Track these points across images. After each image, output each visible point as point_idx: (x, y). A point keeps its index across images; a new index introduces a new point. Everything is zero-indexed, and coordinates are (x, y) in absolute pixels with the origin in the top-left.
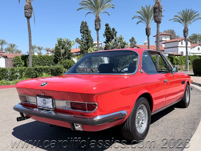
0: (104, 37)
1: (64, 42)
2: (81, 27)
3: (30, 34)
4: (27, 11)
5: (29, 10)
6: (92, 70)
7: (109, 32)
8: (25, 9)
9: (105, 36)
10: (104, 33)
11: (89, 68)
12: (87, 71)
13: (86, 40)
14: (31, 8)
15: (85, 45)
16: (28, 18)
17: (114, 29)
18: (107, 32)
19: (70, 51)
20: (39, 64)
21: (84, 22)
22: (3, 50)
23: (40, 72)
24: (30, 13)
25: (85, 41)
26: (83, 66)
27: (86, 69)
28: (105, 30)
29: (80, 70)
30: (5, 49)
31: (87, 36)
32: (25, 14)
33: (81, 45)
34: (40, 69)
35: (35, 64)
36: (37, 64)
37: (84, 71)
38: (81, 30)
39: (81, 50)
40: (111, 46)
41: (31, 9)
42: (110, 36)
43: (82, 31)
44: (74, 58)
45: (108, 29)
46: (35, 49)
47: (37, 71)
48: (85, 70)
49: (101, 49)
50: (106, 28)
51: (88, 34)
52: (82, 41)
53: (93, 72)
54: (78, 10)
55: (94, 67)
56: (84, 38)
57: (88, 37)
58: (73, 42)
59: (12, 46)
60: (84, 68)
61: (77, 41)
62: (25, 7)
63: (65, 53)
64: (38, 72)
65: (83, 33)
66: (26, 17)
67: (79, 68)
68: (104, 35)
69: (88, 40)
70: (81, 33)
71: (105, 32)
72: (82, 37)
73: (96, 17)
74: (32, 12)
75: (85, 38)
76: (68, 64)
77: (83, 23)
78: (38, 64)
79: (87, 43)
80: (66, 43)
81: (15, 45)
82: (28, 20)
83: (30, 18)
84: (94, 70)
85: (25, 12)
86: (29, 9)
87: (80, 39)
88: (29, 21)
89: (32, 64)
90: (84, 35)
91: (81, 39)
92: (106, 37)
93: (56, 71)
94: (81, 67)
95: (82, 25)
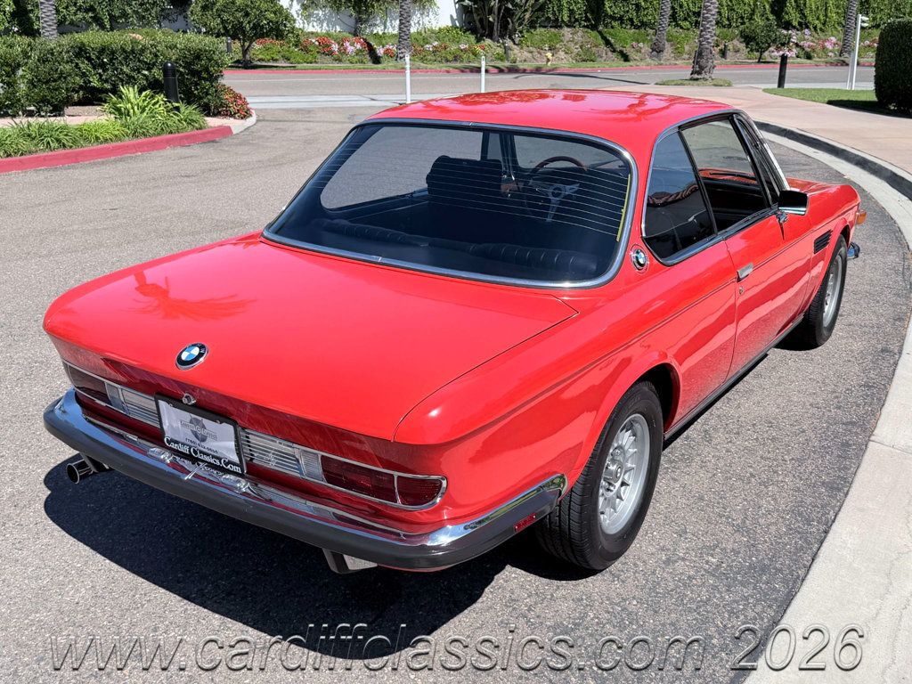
6: (372, 51)
11: (355, 35)
12: (343, 51)
20: (91, 9)
23: (103, 65)
26: (320, 21)
27: (341, 43)
29: (306, 50)
34: (102, 50)
35: (73, 9)
36: (80, 9)
37: (331, 53)
47: (89, 59)
48: (335, 47)
53: (376, 60)
55: (379, 30)
60: (328, 34)
64: (94, 68)
67: (302, 39)
76: (247, 14)
78: (87, 11)
84: (380, 51)
89: (58, 12)
93: (188, 65)
94: (309, 29)
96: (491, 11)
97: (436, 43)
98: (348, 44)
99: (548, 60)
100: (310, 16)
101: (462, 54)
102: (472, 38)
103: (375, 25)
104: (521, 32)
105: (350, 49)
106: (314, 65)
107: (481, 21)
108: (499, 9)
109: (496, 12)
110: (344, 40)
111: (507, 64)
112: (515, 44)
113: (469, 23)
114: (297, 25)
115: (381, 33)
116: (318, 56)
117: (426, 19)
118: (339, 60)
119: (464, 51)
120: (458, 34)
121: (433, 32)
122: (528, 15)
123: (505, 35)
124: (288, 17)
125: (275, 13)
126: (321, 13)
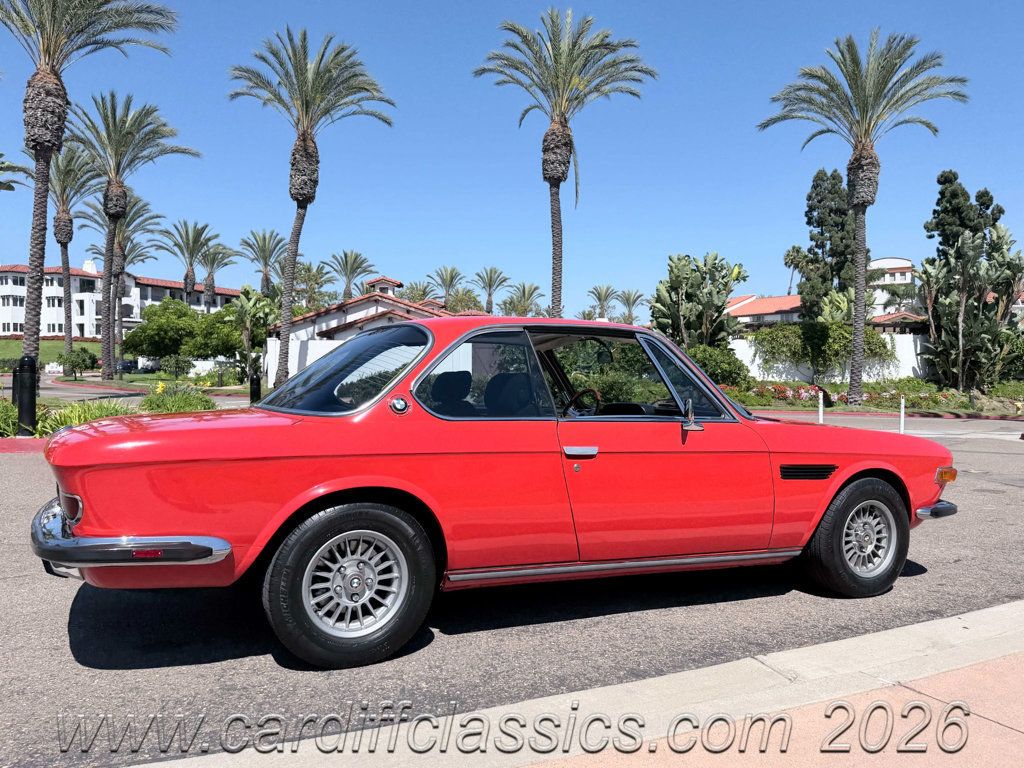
0: (931, 237)
1: (698, 269)
2: (809, 198)
3: (557, 244)
4: (553, 157)
5: (558, 151)
6: (826, 397)
7: (957, 211)
8: (546, 150)
9: (936, 233)
10: (929, 217)
11: (812, 383)
12: (798, 396)
13: (833, 253)
14: (566, 144)
15: (829, 276)
16: (555, 182)
17: (984, 198)
18: (945, 211)
19: (719, 309)
21: (829, 175)
22: (494, 306)
24: (560, 163)
25: (829, 260)
26: (780, 373)
27: (796, 390)
28: (938, 204)
30: (500, 302)
31: (840, 234)
32: (544, 169)
33: (808, 279)
37: (785, 398)
38: (811, 209)
39: (803, 300)
40: (937, 282)
41: (569, 144)
42: (961, 229)
43: (815, 214)
44: (742, 338)
45: (954, 195)
46: (613, 302)
48: (790, 393)
49: (912, 297)
50: (942, 193)
51: (843, 225)
52: (815, 261)
53: (829, 404)
54: (765, 126)
55: (838, 380)
56: (822, 246)
57: (842, 239)
58: (736, 271)
59: (526, 293)
60: (786, 383)
61: (794, 260)
62: (545, 141)
63: (700, 316)
65: (820, 223)
66: (545, 178)
68: (926, 228)
69: (842, 253)
70: (809, 223)
71: (935, 212)
72: (814, 243)
73: (856, 148)
74: (571, 160)
75: (828, 247)
77: (819, 178)
79: (838, 269)
80: (708, 276)
81: (536, 288)
82: (555, 190)
83: (562, 184)
84: (834, 397)
85: (545, 161)
86: (557, 147)
87: (805, 250)
88: (557, 194)
90: (822, 234)
91: (810, 250)
92: (942, 234)
94: (770, 379)
95: (815, 187)
96: (955, 364)
97: (894, 392)
98: (803, 391)
99: (1018, 409)
100: (770, 368)
101: (920, 401)
102: (934, 387)
103: (833, 376)
104: (991, 383)
105: (804, 394)
106: (768, 407)
107: (944, 373)
108: (964, 363)
109: (960, 364)
110: (799, 388)
111: (971, 411)
112: (983, 393)
113: (933, 375)
114: (750, 374)
115: (839, 383)
116: (773, 400)
117: (886, 372)
118: (793, 404)
119: (925, 399)
120: (918, 384)
121: (892, 381)
122: (998, 368)
123: (973, 386)
124: (741, 367)
125: (729, 364)
126: (781, 366)
